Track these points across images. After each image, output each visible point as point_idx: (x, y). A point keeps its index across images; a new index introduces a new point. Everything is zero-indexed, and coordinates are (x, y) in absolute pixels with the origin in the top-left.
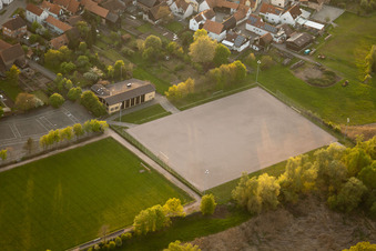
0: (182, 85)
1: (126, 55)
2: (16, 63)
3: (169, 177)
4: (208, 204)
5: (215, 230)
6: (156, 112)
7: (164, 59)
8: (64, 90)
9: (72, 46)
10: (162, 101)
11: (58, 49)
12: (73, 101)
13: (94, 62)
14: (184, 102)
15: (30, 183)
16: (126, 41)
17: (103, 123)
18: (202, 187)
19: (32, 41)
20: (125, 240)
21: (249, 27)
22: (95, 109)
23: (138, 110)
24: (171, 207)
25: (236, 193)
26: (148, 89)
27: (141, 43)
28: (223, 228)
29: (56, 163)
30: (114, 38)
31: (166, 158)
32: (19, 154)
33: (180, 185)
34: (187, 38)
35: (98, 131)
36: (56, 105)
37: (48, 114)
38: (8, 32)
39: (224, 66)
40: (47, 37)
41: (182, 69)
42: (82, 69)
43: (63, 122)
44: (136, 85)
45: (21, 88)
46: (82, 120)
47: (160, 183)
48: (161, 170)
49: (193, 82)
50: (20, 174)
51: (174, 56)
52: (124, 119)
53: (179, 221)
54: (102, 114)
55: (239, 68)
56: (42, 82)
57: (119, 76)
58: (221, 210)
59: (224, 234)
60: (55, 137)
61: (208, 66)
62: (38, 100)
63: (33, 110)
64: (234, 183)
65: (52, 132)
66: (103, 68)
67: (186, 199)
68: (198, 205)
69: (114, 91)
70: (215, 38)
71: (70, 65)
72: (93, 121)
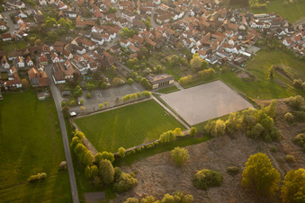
0: (186, 77)
1: (162, 63)
2: (115, 65)
3: (177, 118)
4: (193, 132)
5: (195, 143)
6: (174, 89)
7: (179, 66)
8: (134, 77)
9: (139, 58)
10: (177, 84)
11: (133, 59)
12: (138, 82)
13: (148, 65)
14: (186, 85)
15: (116, 117)
16: (163, 57)
17: (150, 92)
18: (191, 124)
19: (122, 55)
20: (155, 145)
21: (218, 53)
22: (147, 86)
23: (166, 88)
24: (177, 132)
25: (206, 127)
26: (171, 79)
27: (169, 58)
28: (199, 143)
29: (129, 109)
30: (158, 55)
31: (176, 110)
32: (113, 104)
33: (182, 122)
34: (190, 57)
35: (148, 96)
36: (130, 84)
37: (127, 87)
38: (112, 51)
39: (205, 70)
40: (129, 53)
41: (186, 70)
42: (143, 68)
43: (133, 91)
44: (165, 76)
45: (115, 75)
46: (141, 91)
47: (173, 121)
48: (174, 115)
49: (191, 76)
50: (113, 113)
51: (184, 64)
52: (159, 91)
53: (180, 138)
54: (150, 88)
55: (211, 72)
56: (125, 73)
57: (158, 72)
58: (199, 134)
59: (199, 145)
60: (129, 98)
61: (198, 70)
62: (123, 81)
63: (120, 85)
64: (205, 123)
65: (127, 95)
66: (152, 68)
67: (183, 128)
68: (189, 131)
69: (156, 79)
70: (202, 58)
71: (138, 66)
72: (146, 92)
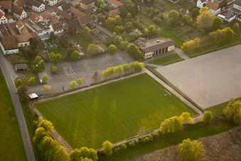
0: (191, 42)
1: (156, 22)
2: (88, 25)
3: (182, 99)
4: (208, 117)
5: (212, 133)
6: (175, 58)
7: (180, 25)
8: (117, 43)
9: (123, 15)
10: (179, 51)
11: (114, 17)
12: (123, 50)
13: (136, 26)
14: (192, 52)
15: (96, 99)
16: (156, 14)
17: (142, 64)
18: (203, 106)
19: (97, 12)
20: (155, 137)
21: (236, 6)
22: (136, 55)
23: (163, 57)
24: (184, 118)
25: (226, 110)
26: (170, 44)
27: (166, 15)
28: (217, 133)
29: (112, 88)
30: (149, 12)
31: (181, 87)
32: (89, 81)
33: (190, 104)
34: (195, 12)
35: (138, 69)
36: (112, 52)
37: (107, 57)
38: (83, 6)
39: (219, 31)
40: (107, 10)
41: (191, 32)
42: (128, 30)
43: (117, 63)
44: (162, 41)
45: (90, 41)
46: (129, 62)
47: (178, 103)
48: (177, 95)
49: (199, 40)
50: (90, 94)
51: (187, 23)
52: (155, 62)
53: (189, 127)
54: (141, 59)
55: (229, 32)
56: (104, 38)
57: (151, 35)
58: (216, 121)
59: (218, 136)
60: (112, 72)
61: (208, 30)
62: (101, 49)
63: (98, 55)
64: (225, 104)
65: (109, 69)
66: (141, 30)
67: (194, 113)
68: (201, 117)
69: (149, 44)
70: (213, 13)
71: (121, 27)
72: (136, 63)
